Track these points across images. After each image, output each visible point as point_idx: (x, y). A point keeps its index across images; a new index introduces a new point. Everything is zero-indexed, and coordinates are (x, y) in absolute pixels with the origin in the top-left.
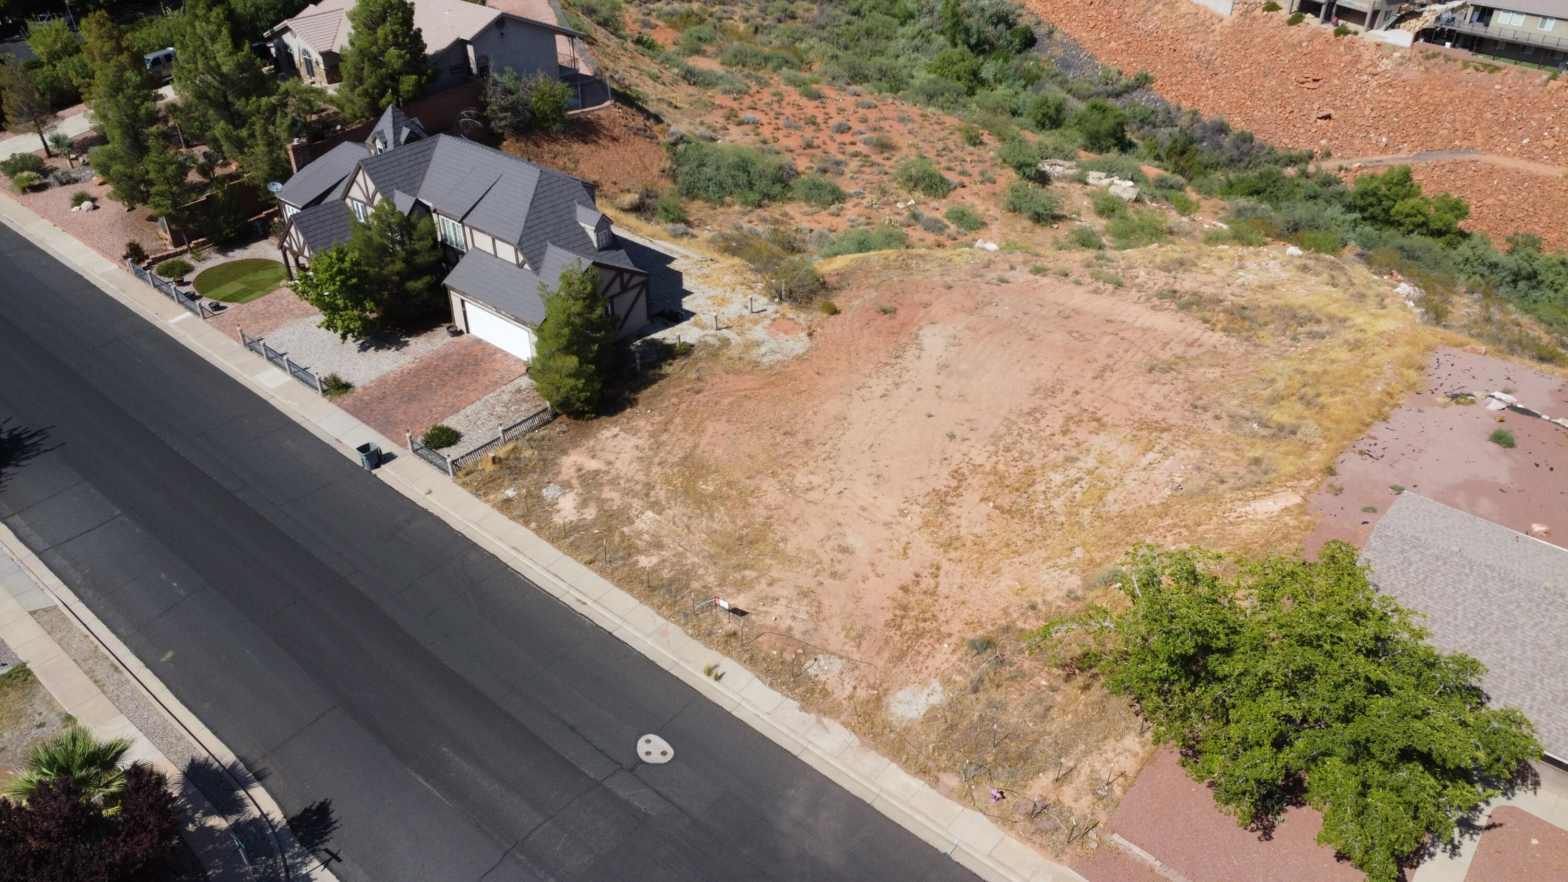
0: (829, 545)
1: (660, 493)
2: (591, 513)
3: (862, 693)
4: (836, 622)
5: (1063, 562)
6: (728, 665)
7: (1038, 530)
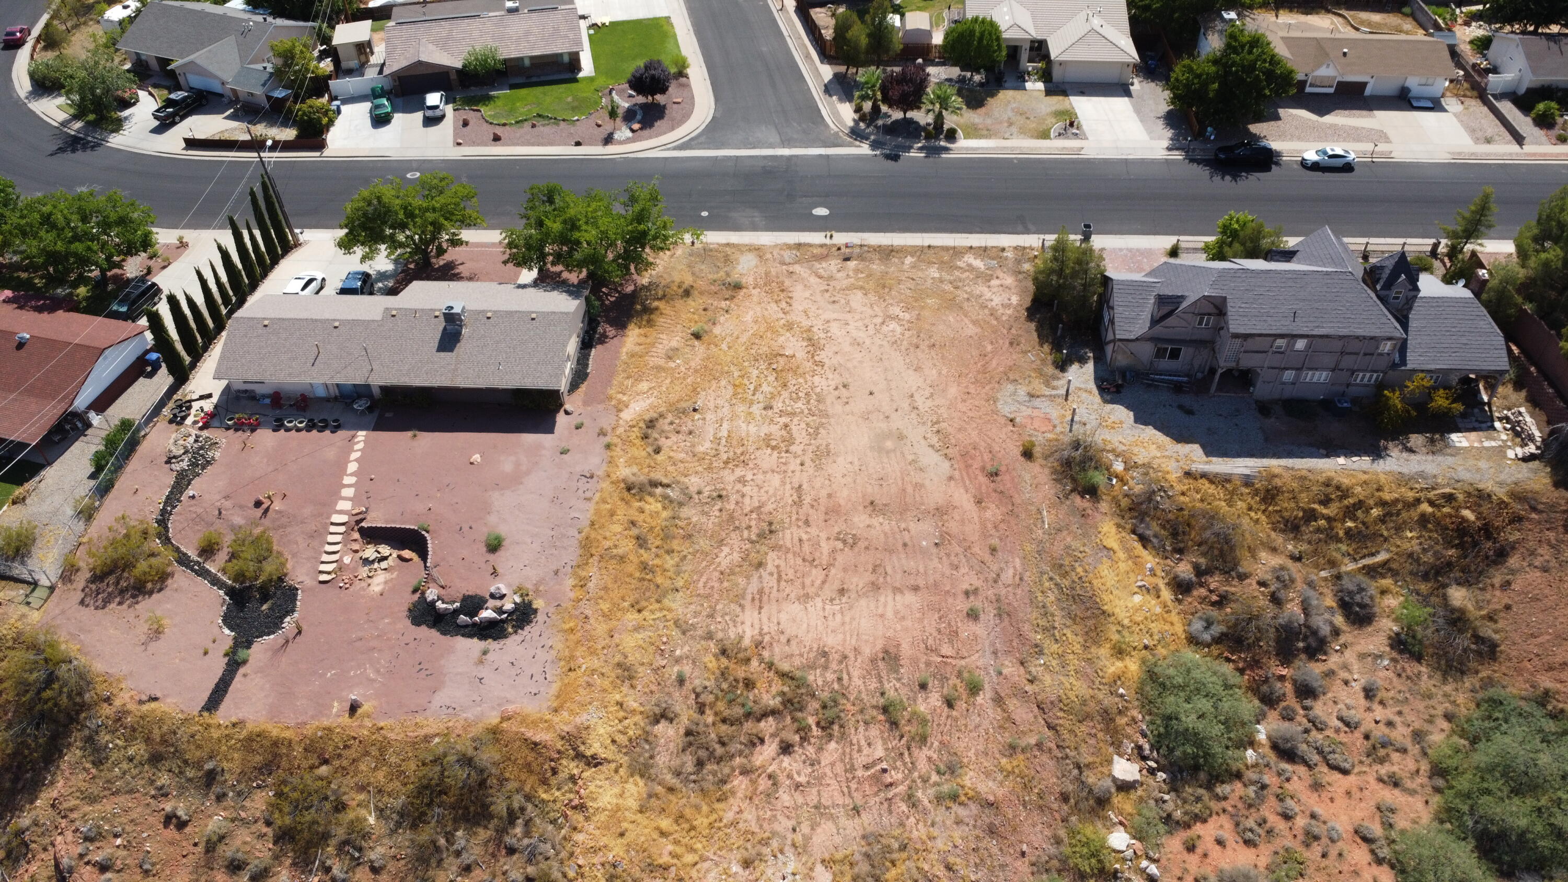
0: (843, 301)
2: (961, 264)
3: (769, 256)
4: (805, 275)
5: (728, 339)
7: (753, 352)
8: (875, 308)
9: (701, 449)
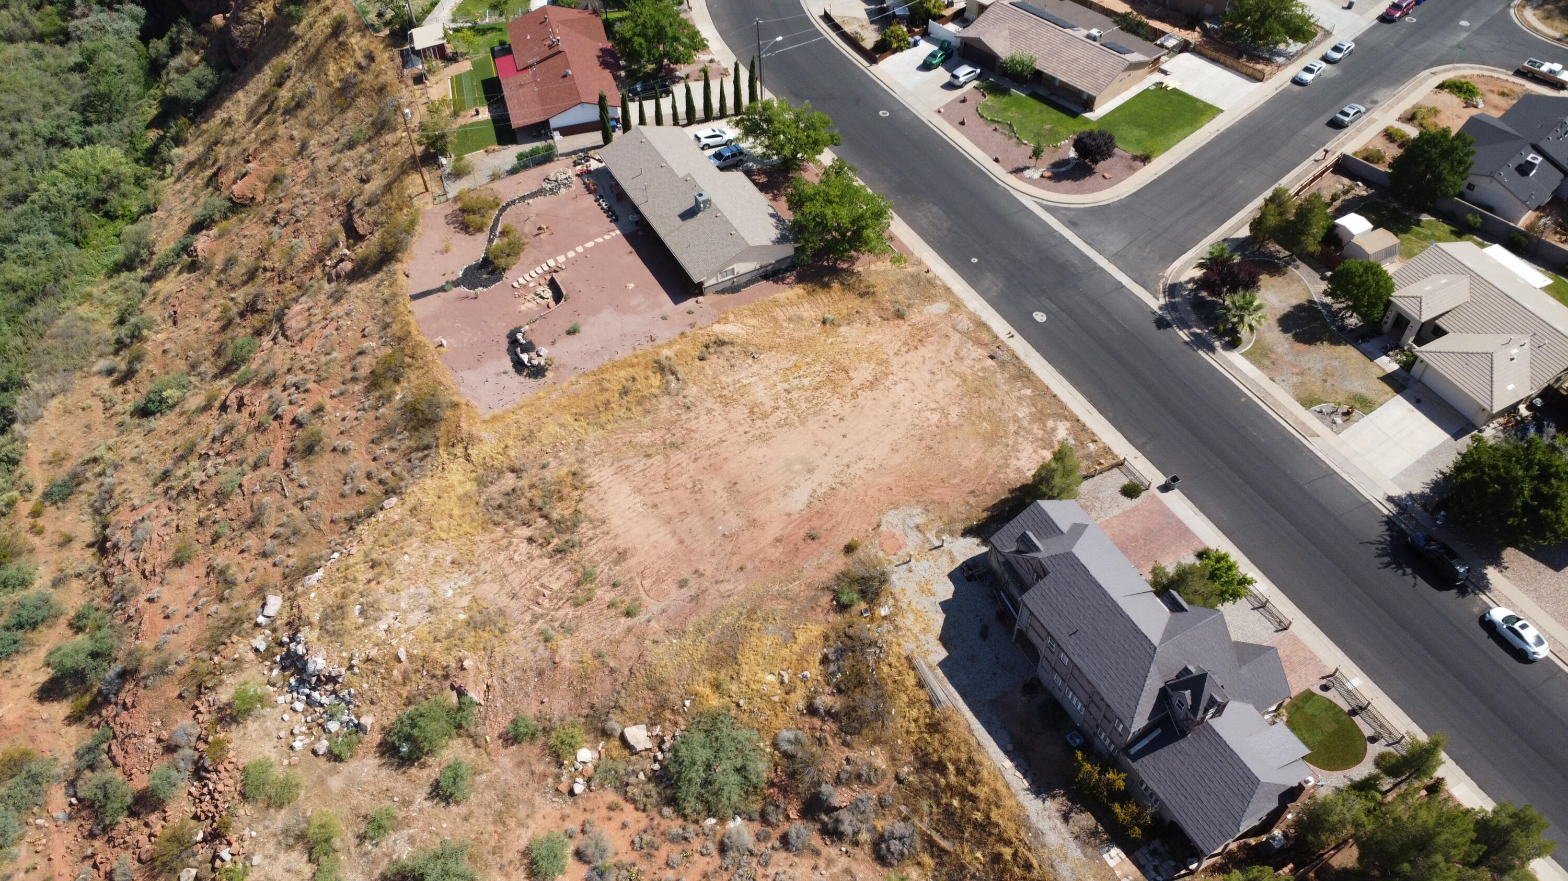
0: (939, 377)
1: (1012, 427)
2: (1050, 423)
3: (955, 315)
4: (952, 344)
5: (840, 339)
6: (1003, 336)
7: (839, 357)
8: (947, 399)
9: (723, 378)
